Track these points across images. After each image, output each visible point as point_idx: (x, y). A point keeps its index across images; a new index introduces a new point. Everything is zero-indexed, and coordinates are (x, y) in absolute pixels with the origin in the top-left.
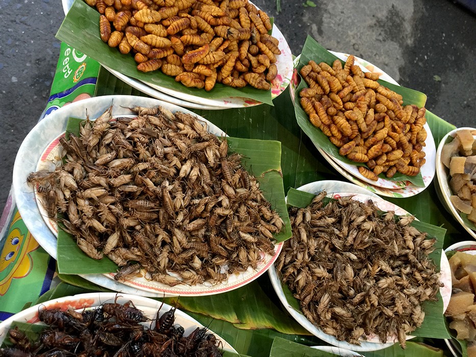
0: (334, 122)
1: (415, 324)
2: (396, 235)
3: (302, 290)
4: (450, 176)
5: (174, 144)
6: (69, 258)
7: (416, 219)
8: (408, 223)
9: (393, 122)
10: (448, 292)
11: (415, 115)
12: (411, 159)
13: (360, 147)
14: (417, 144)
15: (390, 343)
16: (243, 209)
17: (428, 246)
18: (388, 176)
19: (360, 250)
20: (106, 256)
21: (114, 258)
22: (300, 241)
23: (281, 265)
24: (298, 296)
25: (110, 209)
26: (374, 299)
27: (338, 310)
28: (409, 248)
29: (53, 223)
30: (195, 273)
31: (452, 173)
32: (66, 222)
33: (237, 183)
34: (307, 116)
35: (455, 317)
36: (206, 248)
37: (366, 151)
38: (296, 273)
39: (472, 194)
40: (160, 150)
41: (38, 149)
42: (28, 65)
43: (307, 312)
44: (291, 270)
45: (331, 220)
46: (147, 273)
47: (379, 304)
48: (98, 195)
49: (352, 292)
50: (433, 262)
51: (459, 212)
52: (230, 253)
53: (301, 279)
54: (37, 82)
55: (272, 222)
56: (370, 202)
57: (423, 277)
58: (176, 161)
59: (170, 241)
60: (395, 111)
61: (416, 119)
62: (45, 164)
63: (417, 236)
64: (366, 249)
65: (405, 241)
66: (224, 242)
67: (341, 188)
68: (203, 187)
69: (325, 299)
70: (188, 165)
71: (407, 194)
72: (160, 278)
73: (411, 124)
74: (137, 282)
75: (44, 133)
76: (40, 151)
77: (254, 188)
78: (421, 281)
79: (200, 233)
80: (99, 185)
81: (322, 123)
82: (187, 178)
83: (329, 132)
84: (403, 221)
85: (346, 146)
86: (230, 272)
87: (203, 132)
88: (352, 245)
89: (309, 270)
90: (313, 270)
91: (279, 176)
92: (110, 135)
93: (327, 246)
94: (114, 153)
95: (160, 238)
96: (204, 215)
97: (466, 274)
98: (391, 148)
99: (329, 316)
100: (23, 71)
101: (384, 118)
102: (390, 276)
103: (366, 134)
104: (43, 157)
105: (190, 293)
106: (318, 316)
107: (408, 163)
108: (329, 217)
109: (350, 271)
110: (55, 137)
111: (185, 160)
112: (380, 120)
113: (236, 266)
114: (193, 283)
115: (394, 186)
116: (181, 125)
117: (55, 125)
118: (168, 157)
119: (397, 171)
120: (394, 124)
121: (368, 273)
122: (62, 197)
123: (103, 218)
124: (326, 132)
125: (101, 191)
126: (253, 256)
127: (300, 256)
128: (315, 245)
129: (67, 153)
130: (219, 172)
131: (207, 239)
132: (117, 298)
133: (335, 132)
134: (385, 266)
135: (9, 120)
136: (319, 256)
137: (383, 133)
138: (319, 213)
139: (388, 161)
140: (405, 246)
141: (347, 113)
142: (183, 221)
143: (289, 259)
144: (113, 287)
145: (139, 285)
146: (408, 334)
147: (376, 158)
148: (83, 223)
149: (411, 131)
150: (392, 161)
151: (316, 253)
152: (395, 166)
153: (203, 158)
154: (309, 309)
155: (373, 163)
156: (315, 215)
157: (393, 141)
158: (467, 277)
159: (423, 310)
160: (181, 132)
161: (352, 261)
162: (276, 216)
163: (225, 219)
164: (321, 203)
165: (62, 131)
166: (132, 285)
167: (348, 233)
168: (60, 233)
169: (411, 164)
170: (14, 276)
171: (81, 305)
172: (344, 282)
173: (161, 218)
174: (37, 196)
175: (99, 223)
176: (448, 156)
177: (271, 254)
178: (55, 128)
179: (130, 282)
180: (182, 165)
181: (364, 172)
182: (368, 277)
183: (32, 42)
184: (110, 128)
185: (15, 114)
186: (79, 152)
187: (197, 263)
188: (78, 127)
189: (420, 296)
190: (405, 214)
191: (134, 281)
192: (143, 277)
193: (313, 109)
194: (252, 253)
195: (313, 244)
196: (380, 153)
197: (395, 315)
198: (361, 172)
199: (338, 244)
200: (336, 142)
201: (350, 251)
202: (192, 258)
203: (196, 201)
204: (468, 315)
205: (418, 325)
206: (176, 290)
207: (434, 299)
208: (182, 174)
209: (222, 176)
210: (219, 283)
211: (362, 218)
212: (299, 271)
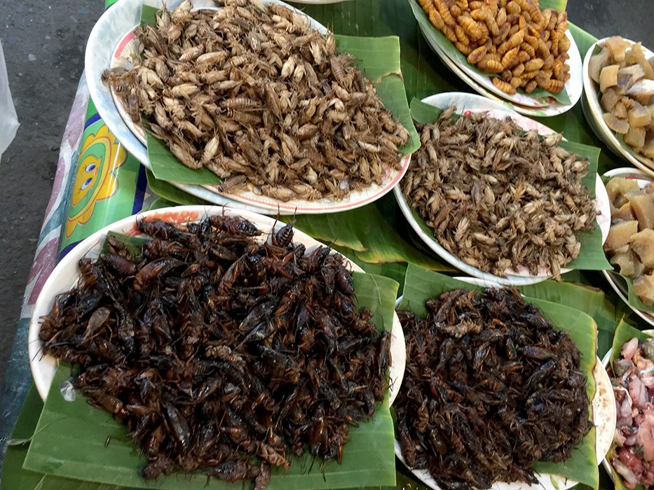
0: (458, 23)
1: (569, 255)
2: (541, 157)
3: (436, 215)
4: (601, 93)
5: (270, 38)
6: (163, 166)
7: (564, 139)
8: (554, 142)
9: (529, 25)
10: (607, 221)
11: (555, 20)
12: (554, 72)
13: (492, 55)
14: (560, 53)
15: (543, 277)
16: (360, 116)
17: (580, 167)
18: (527, 90)
19: (501, 172)
20: (205, 166)
21: (215, 168)
22: (429, 160)
23: (409, 189)
24: (431, 224)
25: (205, 109)
26: (521, 224)
27: (479, 236)
28: (556, 171)
29: (139, 128)
30: (311, 187)
31: (602, 89)
32: (154, 127)
33: (350, 86)
34: (427, 15)
35: (617, 250)
36: (322, 159)
37: (499, 59)
38: (427, 196)
39: (628, 111)
40: (255, 43)
41: (109, 43)
42: (48, 37)
43: (443, 241)
44: (421, 193)
45: (464, 137)
46: (255, 188)
47: (526, 231)
48: (190, 93)
49: (494, 217)
50: (586, 188)
51: (614, 132)
52: (349, 165)
53: (434, 201)
54: (62, 59)
55: (397, 133)
56: (509, 119)
57: (576, 203)
58: (275, 58)
59: (278, 149)
60: (531, 12)
61: (556, 24)
62: (120, 61)
63: (566, 158)
64: (507, 170)
65: (552, 163)
66: (341, 153)
67: (472, 103)
68: (311, 89)
69: (463, 225)
70: (291, 62)
71: (551, 112)
72: (271, 191)
73: (551, 31)
74: (245, 196)
75: (114, 24)
76: (112, 47)
77: (371, 93)
78: (574, 207)
79: (312, 142)
80: (189, 81)
81: (445, 23)
82: (290, 78)
83: (454, 36)
84: (548, 141)
85: (475, 52)
86: (351, 189)
87: (304, 26)
88: (490, 166)
89: (443, 191)
90: (447, 192)
91: (399, 80)
92: (193, 27)
93: (462, 166)
94: (201, 46)
95: (267, 144)
96: (316, 120)
97: (627, 201)
98: (529, 57)
99: (469, 244)
100: (42, 45)
101: (518, 19)
102: (538, 199)
103: (498, 38)
104: (116, 54)
105: (308, 209)
106: (457, 243)
107: (550, 76)
108: (461, 134)
109: (490, 193)
110: (128, 31)
111: (286, 58)
112: (514, 23)
113: (357, 181)
114: (309, 199)
115: (535, 104)
116: (276, 18)
117: (126, 15)
118: (266, 53)
119: (538, 86)
120: (531, 27)
121: (511, 198)
122: (146, 96)
123: (198, 119)
124: (450, 37)
125: (193, 88)
126: (377, 169)
127: (431, 177)
128: (448, 164)
129: (145, 48)
130: (328, 72)
131: (321, 150)
132: (223, 211)
133: (461, 35)
134: (531, 189)
135: (31, 110)
136: (453, 177)
137: (518, 37)
138: (449, 130)
139: (525, 72)
140: (552, 169)
141: (473, 13)
142: (292, 126)
143: (417, 181)
144: (218, 200)
145: (247, 199)
146: (562, 266)
147: (512, 68)
148: (175, 125)
149: (550, 39)
150: (532, 71)
151: (449, 174)
152: (534, 79)
153: (307, 56)
154: (445, 236)
155: (508, 73)
156: (444, 133)
157: (530, 47)
158: (628, 205)
159: (578, 240)
160: (278, 25)
161: (492, 185)
162: (400, 127)
163: (339, 126)
164: (450, 120)
165: (135, 24)
166: (239, 199)
167: (485, 153)
168: (148, 139)
169: (554, 77)
170: (98, 198)
171: (183, 219)
172: (484, 207)
173: (266, 120)
174: (115, 97)
175: (193, 125)
176: (596, 67)
177: (397, 169)
178: (126, 18)
179: (237, 195)
180: (283, 64)
181: (499, 84)
182: (512, 202)
183: (50, 7)
184: (192, 19)
185: (38, 102)
186: (159, 47)
187: (312, 176)
188: (153, 18)
189: (574, 224)
190: (551, 134)
191: (242, 195)
192: (251, 192)
193: (432, 6)
194: (375, 165)
195: (445, 164)
196: (516, 62)
197: (546, 243)
198: (495, 83)
199: (474, 164)
200: (463, 48)
201: (488, 173)
202: (305, 170)
203: (306, 102)
204: (632, 247)
205: (575, 256)
206: (291, 206)
207: (590, 227)
208: (284, 73)
209: (331, 78)
210: (339, 200)
211: (499, 135)
212: (431, 194)
